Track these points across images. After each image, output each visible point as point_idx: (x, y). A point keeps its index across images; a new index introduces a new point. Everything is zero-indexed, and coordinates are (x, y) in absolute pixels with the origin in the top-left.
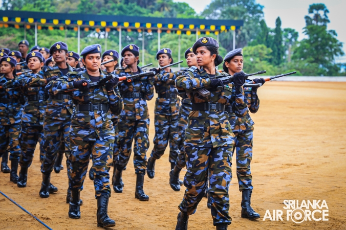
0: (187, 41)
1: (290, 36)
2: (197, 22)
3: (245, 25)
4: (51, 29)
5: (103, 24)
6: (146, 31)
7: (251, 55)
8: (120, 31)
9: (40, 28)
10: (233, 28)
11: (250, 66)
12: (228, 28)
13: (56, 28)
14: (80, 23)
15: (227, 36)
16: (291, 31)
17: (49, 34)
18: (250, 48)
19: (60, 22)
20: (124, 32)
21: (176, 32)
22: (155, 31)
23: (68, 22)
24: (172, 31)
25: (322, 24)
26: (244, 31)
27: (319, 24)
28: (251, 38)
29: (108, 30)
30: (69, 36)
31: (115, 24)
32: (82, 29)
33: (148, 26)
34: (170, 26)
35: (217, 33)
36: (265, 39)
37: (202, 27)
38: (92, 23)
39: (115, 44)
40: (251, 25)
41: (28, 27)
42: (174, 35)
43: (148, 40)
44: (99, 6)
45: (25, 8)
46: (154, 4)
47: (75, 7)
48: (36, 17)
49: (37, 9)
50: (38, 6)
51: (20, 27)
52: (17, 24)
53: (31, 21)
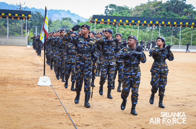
4: (125, 24)
5: (151, 22)
6: (174, 26)
8: (160, 25)
9: (119, 24)
13: (127, 24)
14: (139, 22)
17: (125, 27)
19: (129, 21)
23: (133, 21)
24: (188, 26)
29: (154, 25)
31: (157, 22)
32: (140, 25)
33: (175, 23)
34: (187, 23)
38: (145, 22)
43: (178, 30)
44: (153, 13)
45: (114, 14)
46: (182, 12)
47: (140, 14)
48: (118, 18)
49: (119, 15)
50: (121, 13)
51: (110, 24)
52: (108, 22)
53: (115, 20)
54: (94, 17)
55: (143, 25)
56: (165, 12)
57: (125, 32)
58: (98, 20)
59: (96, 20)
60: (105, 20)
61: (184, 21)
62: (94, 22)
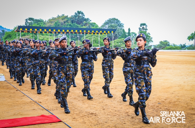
0: (95, 37)
1: (134, 35)
2: (99, 30)
3: (117, 31)
4: (43, 33)
5: (63, 31)
6: (80, 33)
7: (119, 42)
8: (70, 33)
9: (39, 32)
10: (112, 32)
11: (119, 46)
12: (110, 32)
13: (45, 32)
14: (54, 30)
15: (110, 35)
16: (134, 33)
18: (119, 39)
19: (47, 30)
20: (71, 34)
21: (91, 34)
22: (83, 33)
23: (50, 30)
24: (90, 33)
25: (145, 31)
26: (117, 33)
27: (144, 31)
28: (119, 36)
29: (65, 33)
30: (51, 36)
31: (68, 31)
32: (55, 33)
33: (81, 31)
34: (89, 31)
35: (106, 34)
36: (124, 36)
37: (101, 32)
38: (59, 31)
39: (69, 38)
40: (119, 31)
41: (35, 32)
42: (90, 35)
43: (81, 37)
44: (62, 24)
45: (33, 25)
46: (83, 23)
47: (53, 25)
48: (38, 28)
49: (38, 26)
50: (39, 24)
51: (32, 32)
52: (31, 31)
53: (36, 30)
54: (20, 27)
55: (57, 33)
56: (71, 23)
57: (43, 39)
58: (23, 29)
59: (21, 29)
60: (28, 29)
61: (87, 30)
62: (19, 31)
